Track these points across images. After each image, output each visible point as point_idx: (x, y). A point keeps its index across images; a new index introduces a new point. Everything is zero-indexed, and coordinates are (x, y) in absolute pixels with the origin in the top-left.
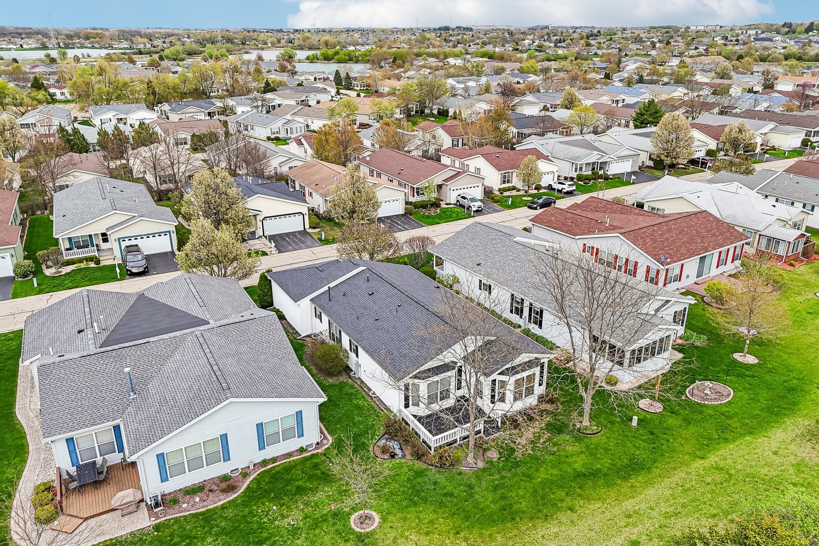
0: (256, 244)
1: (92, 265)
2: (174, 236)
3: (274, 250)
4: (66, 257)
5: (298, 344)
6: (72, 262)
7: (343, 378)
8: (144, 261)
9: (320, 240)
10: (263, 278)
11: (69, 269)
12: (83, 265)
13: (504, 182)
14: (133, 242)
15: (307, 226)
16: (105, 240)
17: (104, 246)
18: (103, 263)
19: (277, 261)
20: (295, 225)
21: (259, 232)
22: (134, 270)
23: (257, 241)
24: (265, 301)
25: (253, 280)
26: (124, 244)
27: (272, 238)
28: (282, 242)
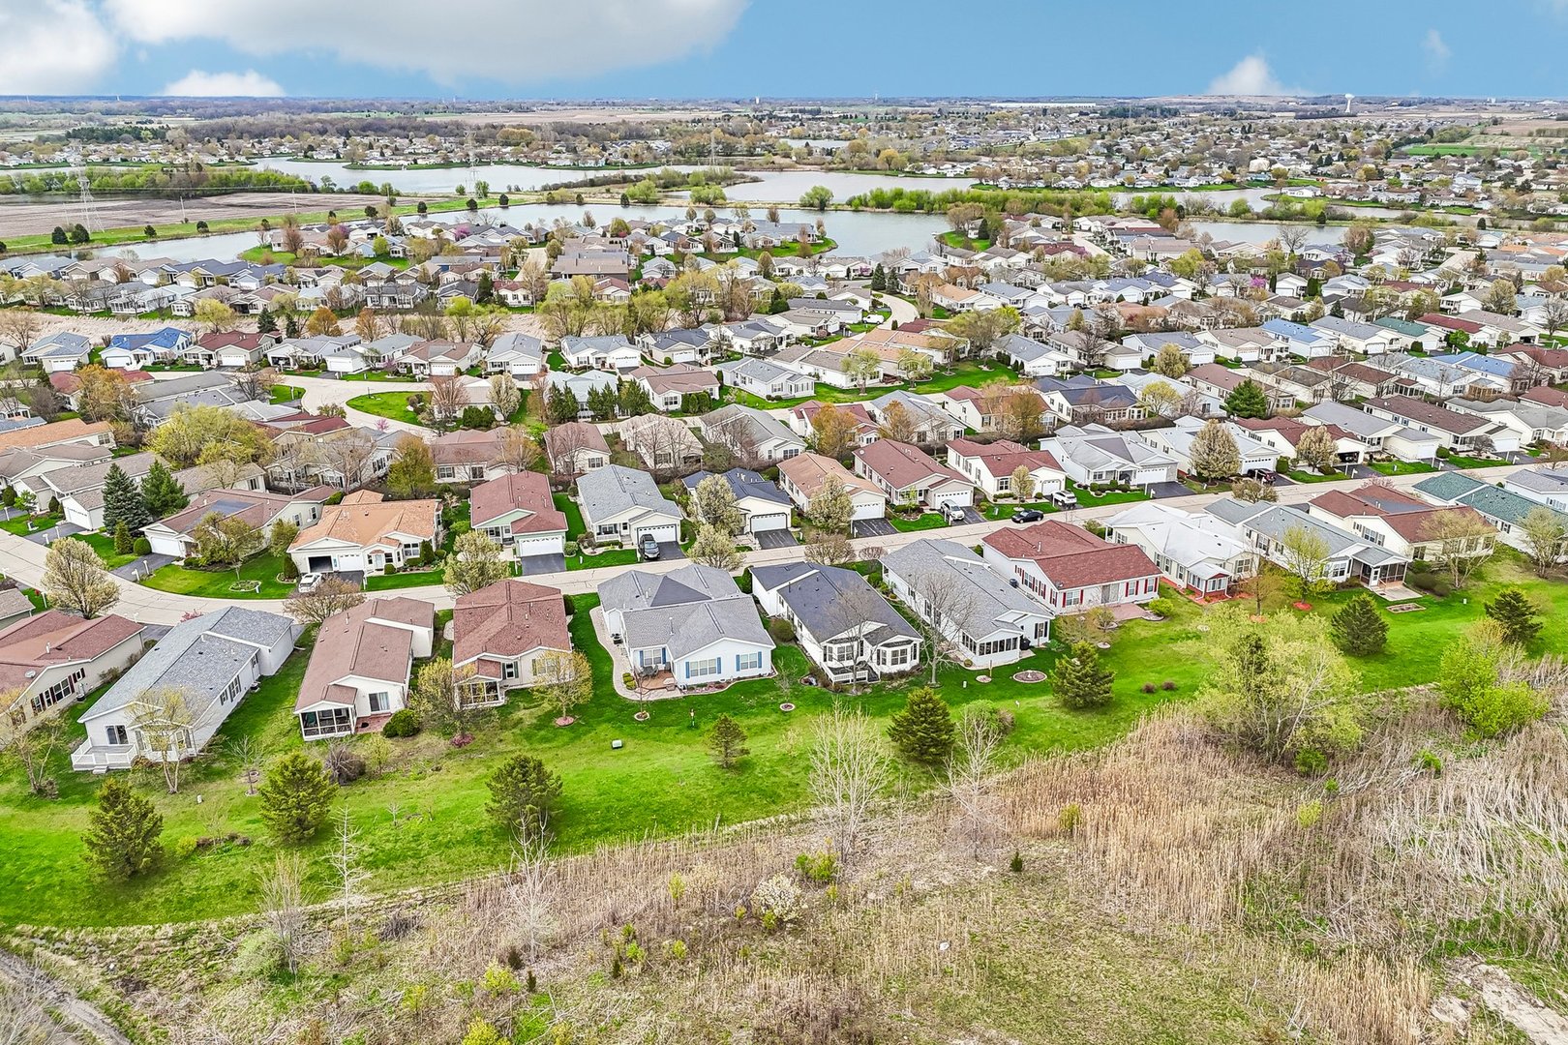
0: (744, 540)
1: (617, 548)
2: (679, 528)
3: (758, 545)
4: (598, 539)
5: (766, 621)
6: (601, 545)
7: (792, 644)
8: (657, 550)
9: (798, 539)
10: (747, 571)
11: (600, 551)
12: (610, 548)
13: (1001, 488)
14: (647, 532)
15: (789, 525)
16: (625, 528)
17: (624, 532)
18: (624, 548)
19: (759, 557)
20: (779, 524)
21: (747, 529)
22: (650, 556)
23: (744, 537)
24: (747, 589)
25: (740, 572)
26: (641, 533)
27: (758, 535)
28: (766, 539)
